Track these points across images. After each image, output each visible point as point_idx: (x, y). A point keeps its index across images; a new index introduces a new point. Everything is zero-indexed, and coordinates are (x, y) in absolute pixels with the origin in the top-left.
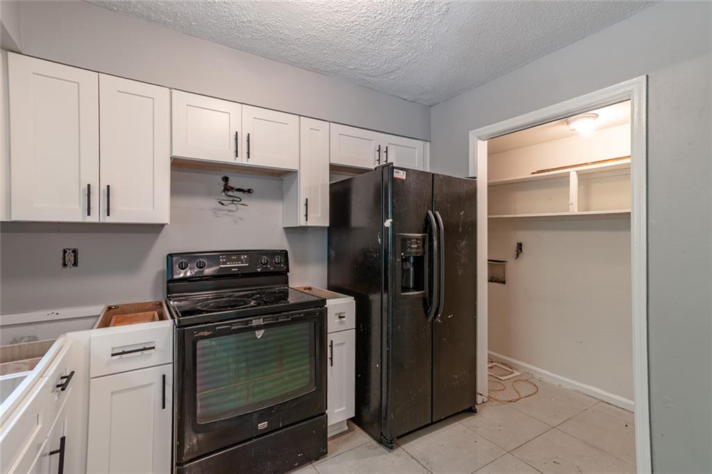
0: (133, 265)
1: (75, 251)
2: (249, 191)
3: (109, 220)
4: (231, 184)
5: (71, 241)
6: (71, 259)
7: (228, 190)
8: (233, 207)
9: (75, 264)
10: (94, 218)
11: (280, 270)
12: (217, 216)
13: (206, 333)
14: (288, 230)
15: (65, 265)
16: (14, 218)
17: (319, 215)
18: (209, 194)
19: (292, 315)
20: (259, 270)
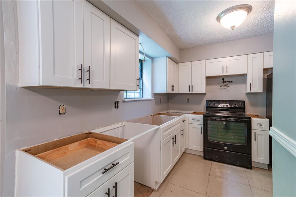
0: (199, 103)
1: (189, 99)
2: (232, 82)
3: (193, 92)
4: (225, 80)
5: (188, 97)
6: (188, 101)
7: (224, 82)
8: (225, 87)
9: (189, 102)
10: (190, 92)
11: (241, 107)
12: (221, 90)
13: (210, 119)
14: (248, 94)
15: (187, 102)
16: (180, 93)
17: (257, 88)
18: (218, 84)
19: (236, 119)
20: (233, 107)
